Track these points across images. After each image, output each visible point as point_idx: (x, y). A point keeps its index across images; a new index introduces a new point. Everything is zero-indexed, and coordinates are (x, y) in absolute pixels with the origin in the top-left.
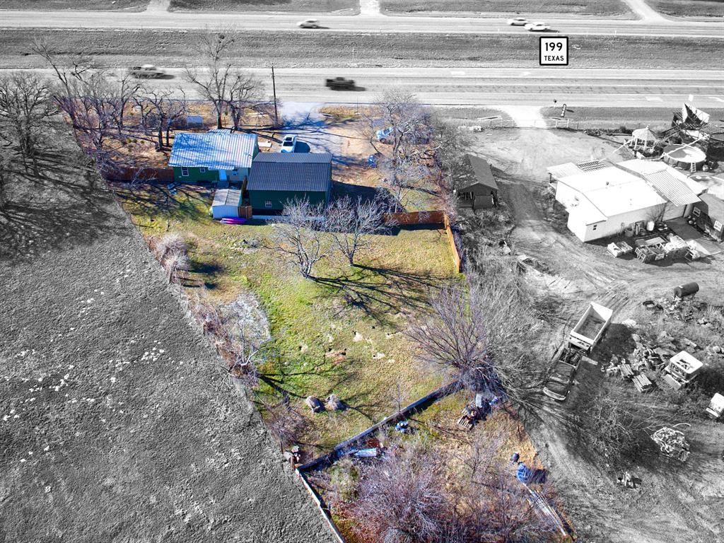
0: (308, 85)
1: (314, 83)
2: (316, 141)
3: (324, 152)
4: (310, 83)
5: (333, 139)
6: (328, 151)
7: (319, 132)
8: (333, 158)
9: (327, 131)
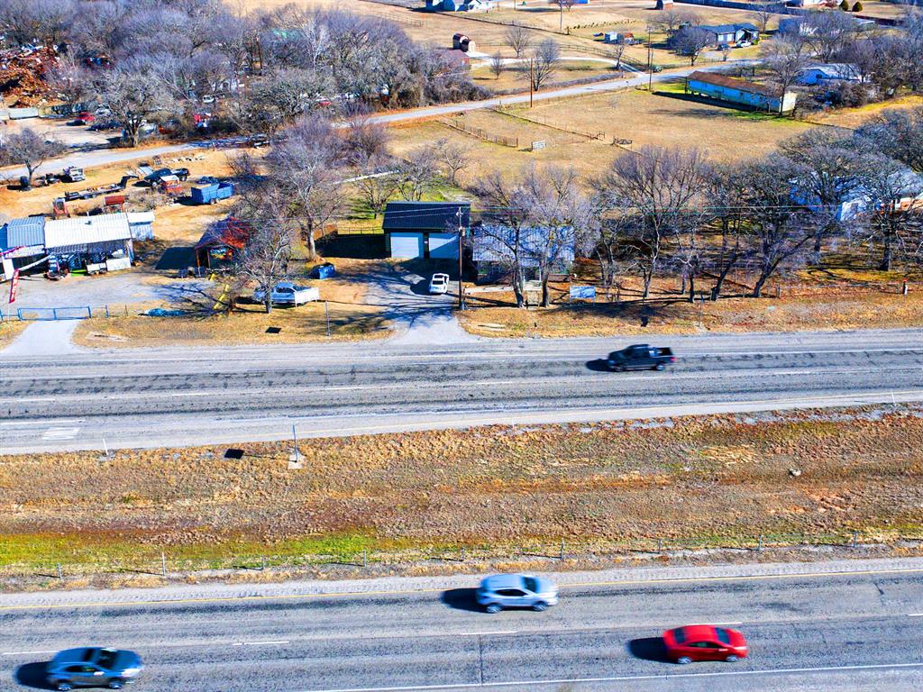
0: (412, 379)
1: (399, 385)
2: (399, 296)
3: (391, 286)
4: (409, 386)
5: (376, 300)
6: (383, 287)
7: (395, 307)
8: (379, 281)
9: (382, 309)
